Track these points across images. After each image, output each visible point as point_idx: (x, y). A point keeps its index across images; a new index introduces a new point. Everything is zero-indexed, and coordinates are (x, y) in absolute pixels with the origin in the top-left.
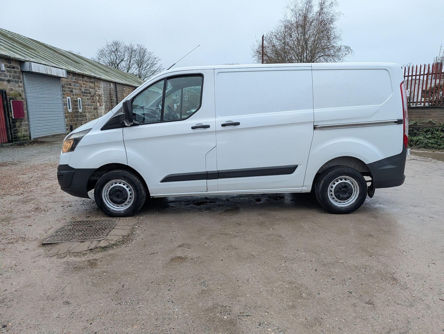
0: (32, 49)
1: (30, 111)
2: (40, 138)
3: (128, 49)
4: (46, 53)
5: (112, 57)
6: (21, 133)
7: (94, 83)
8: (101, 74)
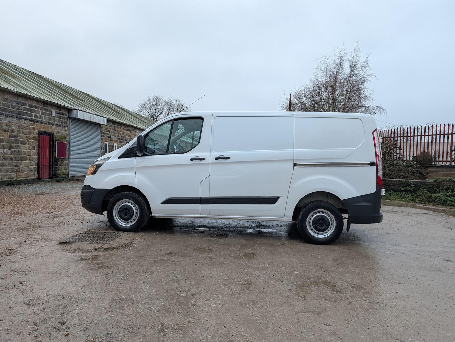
0: (81, 100)
1: (71, 152)
2: (76, 176)
3: (167, 104)
4: (92, 103)
5: (152, 110)
6: (61, 170)
7: (131, 131)
8: (139, 124)
